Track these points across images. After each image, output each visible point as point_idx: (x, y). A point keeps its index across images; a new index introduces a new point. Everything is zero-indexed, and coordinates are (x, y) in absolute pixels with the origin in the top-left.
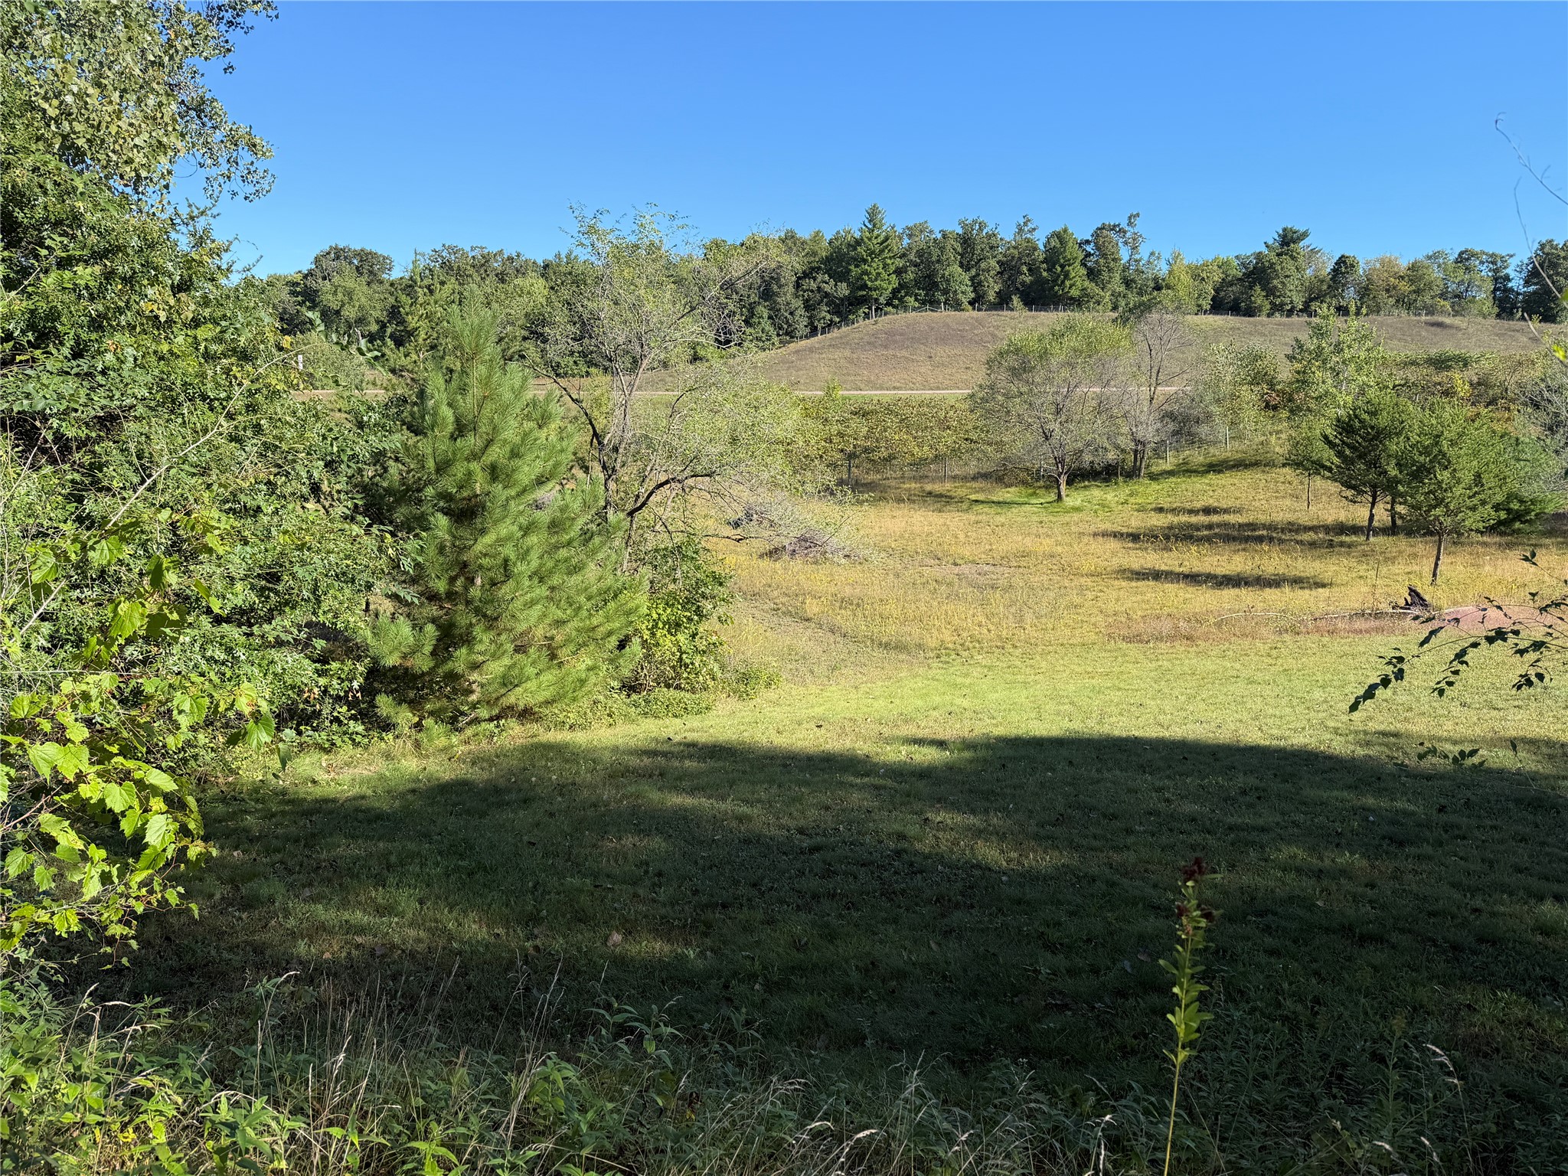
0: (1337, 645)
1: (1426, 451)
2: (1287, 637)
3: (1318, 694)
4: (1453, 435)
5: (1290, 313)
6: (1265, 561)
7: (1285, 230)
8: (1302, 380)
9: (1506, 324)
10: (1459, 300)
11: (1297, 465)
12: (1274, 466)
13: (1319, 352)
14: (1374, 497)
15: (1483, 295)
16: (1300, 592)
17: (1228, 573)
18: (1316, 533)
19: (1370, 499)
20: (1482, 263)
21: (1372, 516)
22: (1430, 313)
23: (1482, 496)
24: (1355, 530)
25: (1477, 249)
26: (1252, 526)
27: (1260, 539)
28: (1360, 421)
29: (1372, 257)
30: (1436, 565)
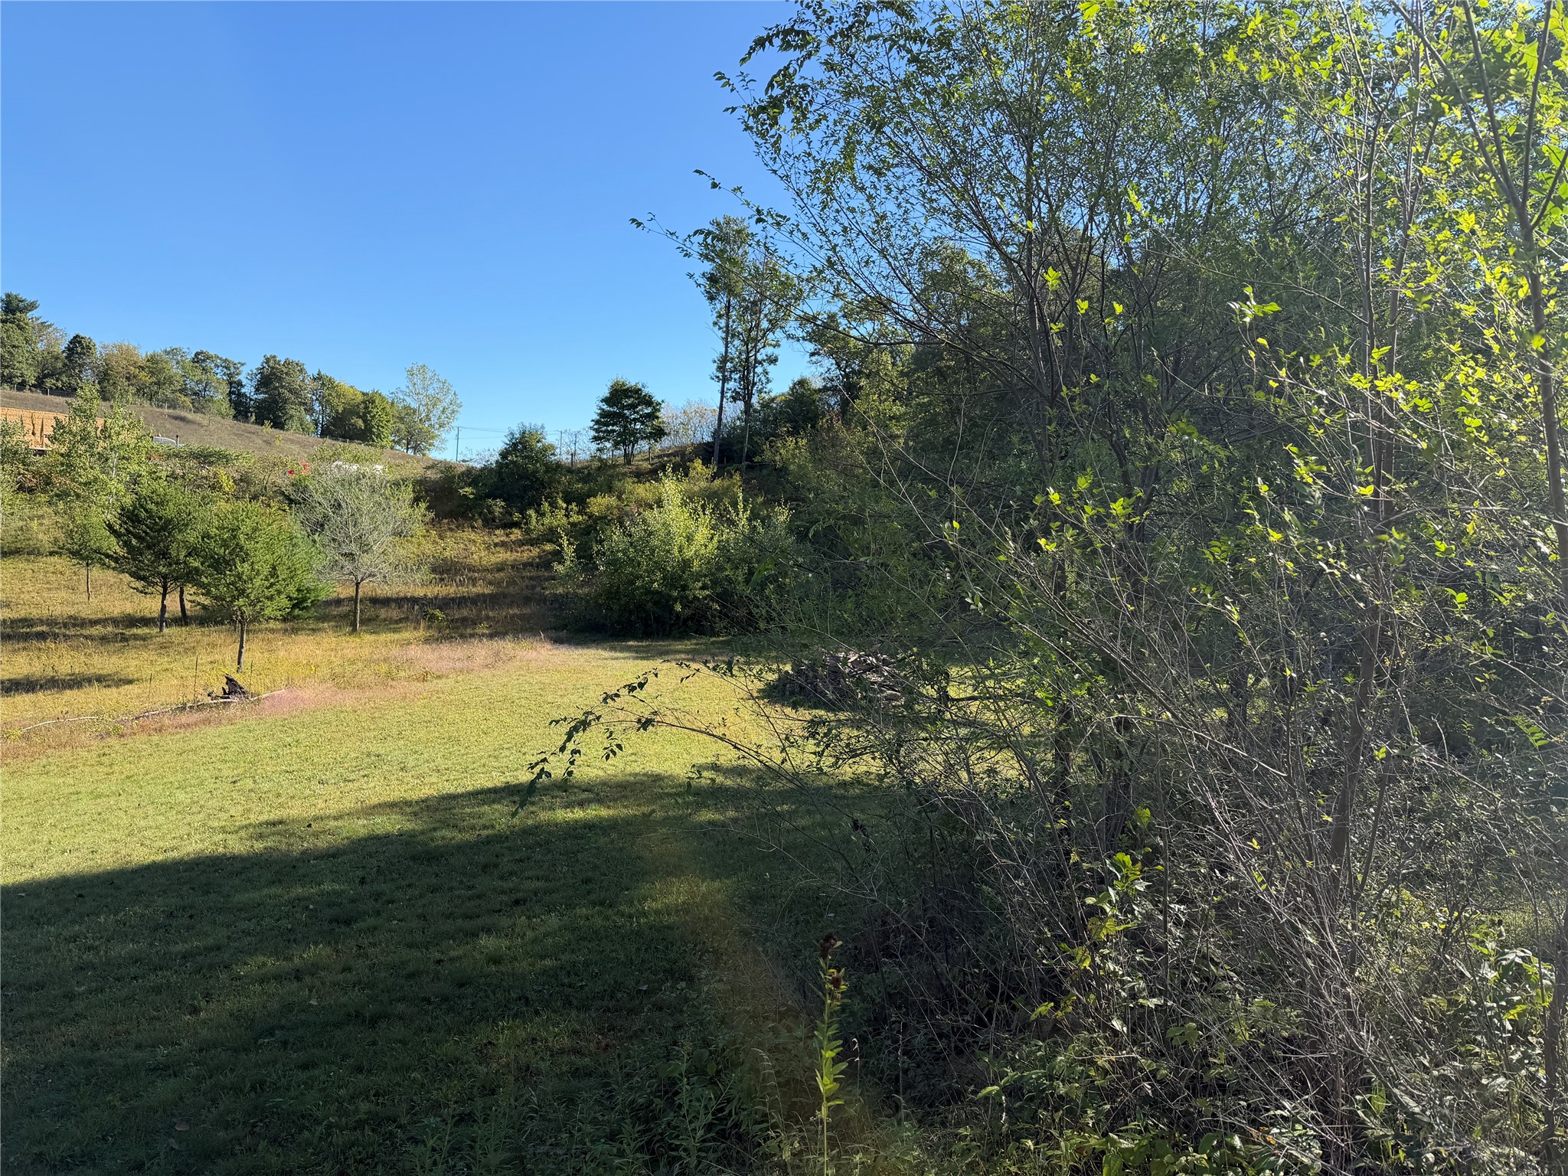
0: (172, 742)
1: (225, 544)
2: (112, 741)
3: (181, 796)
4: (249, 530)
5: (22, 386)
6: (55, 660)
7: (8, 296)
8: (68, 464)
9: (242, 425)
10: (200, 399)
11: (75, 554)
12: (39, 554)
13: (84, 436)
14: (165, 588)
15: (220, 396)
16: (107, 691)
17: (13, 677)
18: (104, 627)
19: (161, 590)
20: (217, 366)
21: (164, 607)
22: (172, 406)
23: (278, 587)
24: (146, 622)
25: (212, 353)
26: (27, 622)
27: (42, 636)
28: (146, 511)
29: (109, 342)
30: (240, 653)
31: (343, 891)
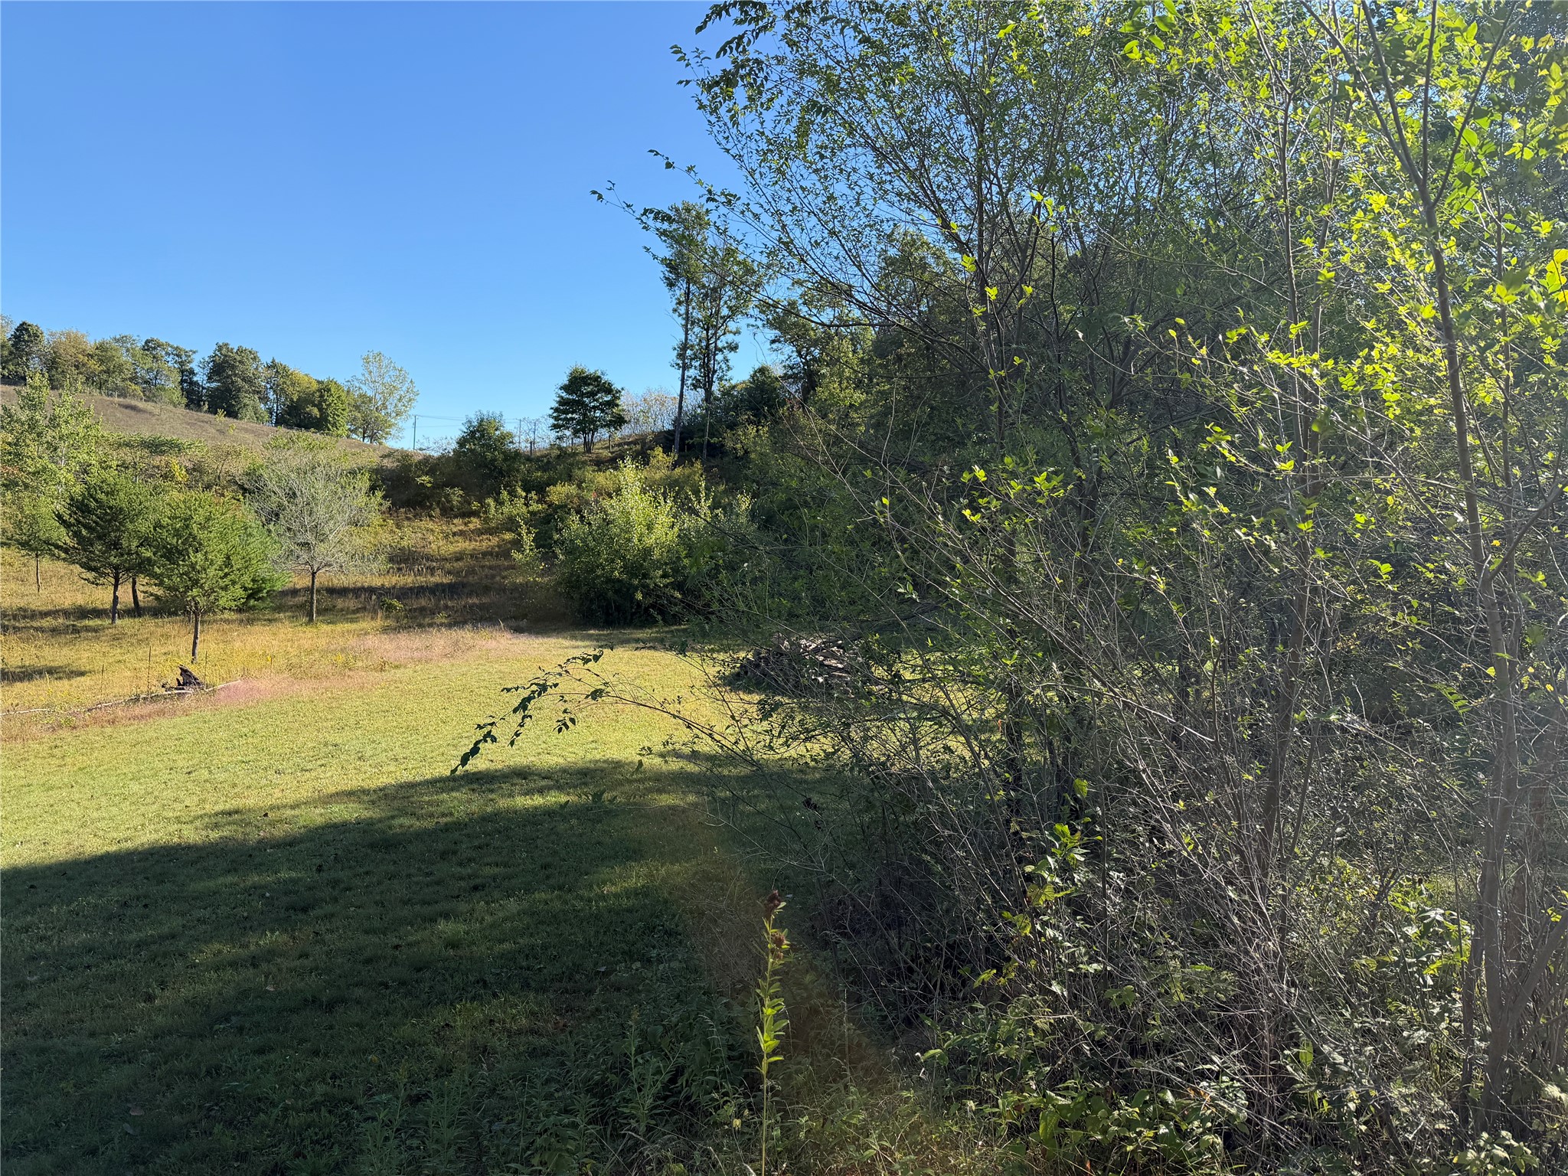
0: (125, 734)
1: (177, 534)
2: (64, 733)
3: (134, 787)
4: (202, 520)
6: (6, 652)
8: (15, 453)
9: (195, 414)
10: (151, 388)
11: (24, 545)
13: (32, 425)
14: (117, 579)
15: (171, 383)
16: (59, 683)
18: (55, 618)
19: (113, 581)
20: (168, 354)
21: (116, 598)
22: (123, 395)
23: (233, 577)
24: (98, 613)
25: (163, 340)
28: (96, 501)
29: (56, 330)
30: (195, 644)
31: (300, 879)
